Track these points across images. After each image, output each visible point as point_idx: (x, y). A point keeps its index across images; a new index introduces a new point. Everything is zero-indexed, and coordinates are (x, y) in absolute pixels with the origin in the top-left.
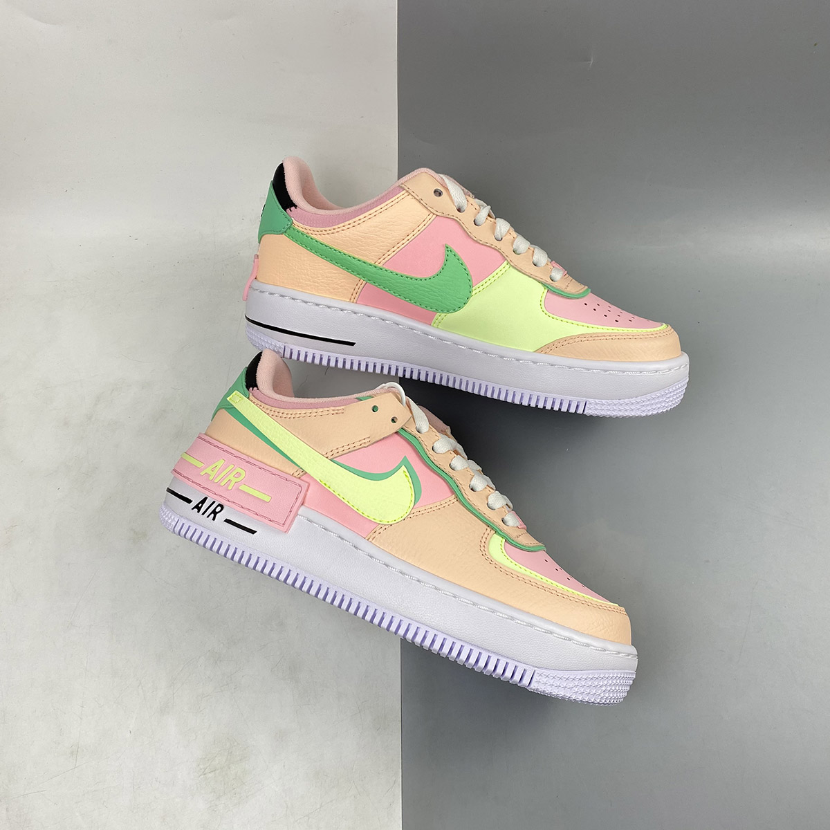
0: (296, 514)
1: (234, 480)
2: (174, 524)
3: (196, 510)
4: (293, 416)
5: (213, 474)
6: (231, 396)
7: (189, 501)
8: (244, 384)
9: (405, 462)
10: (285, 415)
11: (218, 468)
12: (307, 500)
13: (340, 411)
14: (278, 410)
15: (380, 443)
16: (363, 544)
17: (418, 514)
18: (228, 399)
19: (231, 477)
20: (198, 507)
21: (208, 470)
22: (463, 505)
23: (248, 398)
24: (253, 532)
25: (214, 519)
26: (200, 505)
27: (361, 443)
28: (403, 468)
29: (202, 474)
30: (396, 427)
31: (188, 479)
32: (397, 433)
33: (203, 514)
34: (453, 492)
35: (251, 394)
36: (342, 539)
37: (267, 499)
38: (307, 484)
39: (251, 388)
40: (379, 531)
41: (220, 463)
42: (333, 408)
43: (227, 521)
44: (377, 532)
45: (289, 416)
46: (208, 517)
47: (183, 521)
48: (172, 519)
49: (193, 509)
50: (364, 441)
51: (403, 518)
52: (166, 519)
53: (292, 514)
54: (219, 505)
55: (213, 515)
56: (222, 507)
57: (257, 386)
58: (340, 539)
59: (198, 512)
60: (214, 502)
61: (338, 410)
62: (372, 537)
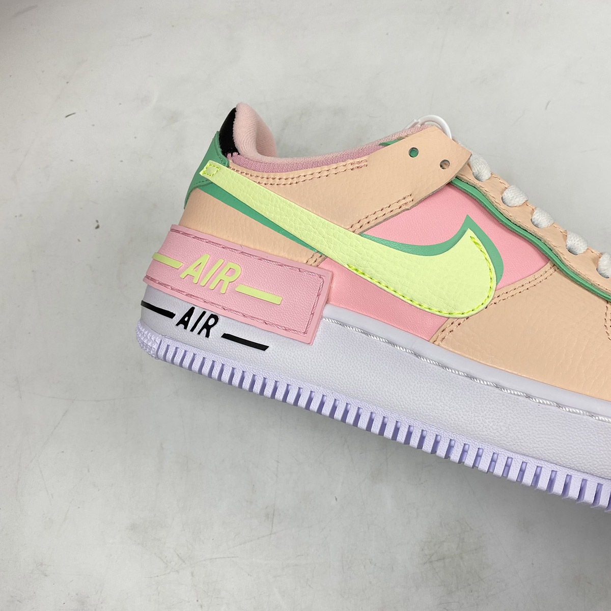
0: (321, 317)
1: (227, 280)
2: (155, 347)
3: (182, 326)
4: (295, 180)
5: (197, 275)
6: (205, 169)
7: (171, 315)
8: (220, 150)
9: (469, 224)
10: (283, 181)
11: (202, 266)
12: (332, 296)
13: (362, 164)
14: (272, 175)
15: (428, 202)
16: (427, 349)
17: (505, 296)
18: (201, 173)
19: (222, 276)
20: (184, 322)
21: (190, 271)
22: (567, 275)
23: (228, 167)
24: (264, 348)
25: (207, 335)
26: (186, 319)
27: (401, 203)
28: (469, 233)
29: (183, 276)
30: (448, 175)
31: (165, 285)
32: (450, 184)
33: (192, 330)
34: (547, 258)
35: (231, 161)
36: (394, 344)
37: (276, 300)
38: (331, 274)
39: (229, 155)
40: (451, 328)
41: (205, 259)
42: (352, 161)
43: (226, 336)
44: (447, 330)
45: (290, 181)
46: (199, 333)
47: (167, 341)
48: (153, 341)
49: (177, 325)
50: (404, 201)
51: (485, 306)
52: (145, 341)
53: (314, 317)
54: (212, 316)
55: (205, 331)
56: (216, 318)
57: (236, 151)
58: (390, 346)
59: (185, 328)
60: (204, 313)
61: (359, 162)
62: (440, 339)
